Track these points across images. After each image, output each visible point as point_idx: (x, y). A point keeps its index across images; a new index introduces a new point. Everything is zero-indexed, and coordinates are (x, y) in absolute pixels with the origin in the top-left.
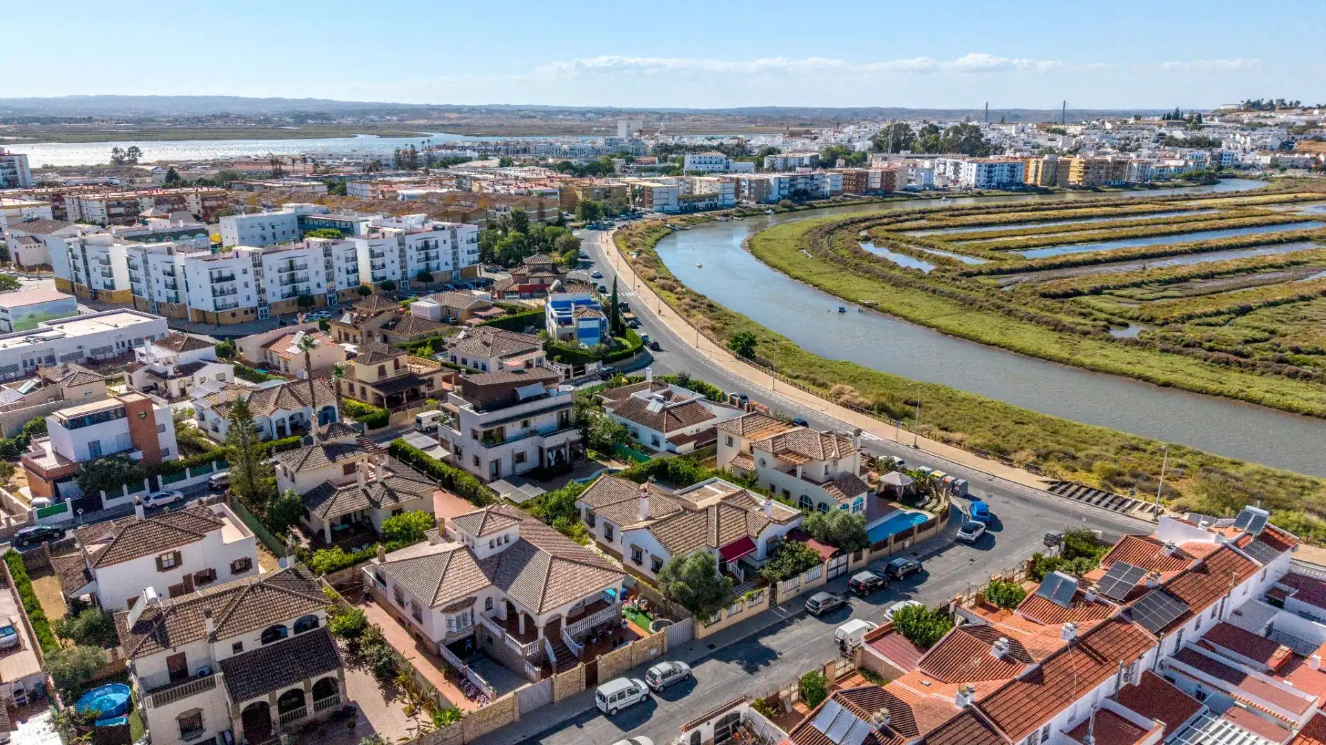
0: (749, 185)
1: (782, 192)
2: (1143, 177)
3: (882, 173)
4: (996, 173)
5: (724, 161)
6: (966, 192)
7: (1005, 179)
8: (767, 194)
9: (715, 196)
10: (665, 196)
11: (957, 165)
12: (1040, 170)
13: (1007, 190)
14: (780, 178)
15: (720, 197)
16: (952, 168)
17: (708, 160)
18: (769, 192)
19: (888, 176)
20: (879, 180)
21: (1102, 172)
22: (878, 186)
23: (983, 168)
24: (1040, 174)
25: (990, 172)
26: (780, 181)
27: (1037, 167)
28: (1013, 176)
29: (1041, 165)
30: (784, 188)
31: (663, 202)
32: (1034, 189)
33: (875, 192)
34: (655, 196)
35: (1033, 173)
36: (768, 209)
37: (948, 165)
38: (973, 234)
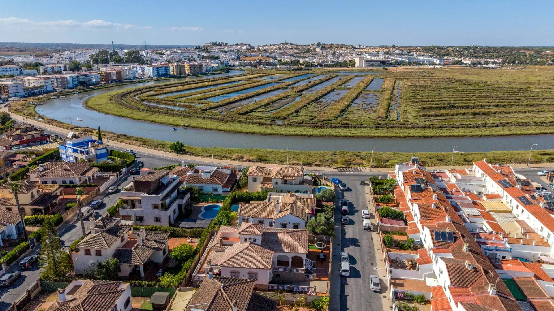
0: (57, 80)
1: (74, 83)
2: (207, 70)
3: (116, 72)
4: (160, 71)
5: (19, 70)
6: (151, 79)
7: (164, 73)
8: (67, 84)
9: (43, 86)
10: (15, 88)
11: (142, 68)
12: (175, 69)
13: (167, 77)
14: (72, 77)
15: (45, 87)
16: (141, 69)
17: (8, 69)
18: (68, 84)
19: (119, 74)
20: (115, 75)
21: (196, 69)
22: (115, 78)
23: (155, 69)
24: (175, 70)
25: (157, 70)
26: (72, 78)
27: (173, 68)
28: (166, 72)
29: (175, 67)
30: (75, 81)
31: (15, 91)
32: (174, 77)
33: (115, 81)
34: (9, 89)
35: (172, 70)
36: (74, 91)
37: (138, 68)
38: (182, 95)
